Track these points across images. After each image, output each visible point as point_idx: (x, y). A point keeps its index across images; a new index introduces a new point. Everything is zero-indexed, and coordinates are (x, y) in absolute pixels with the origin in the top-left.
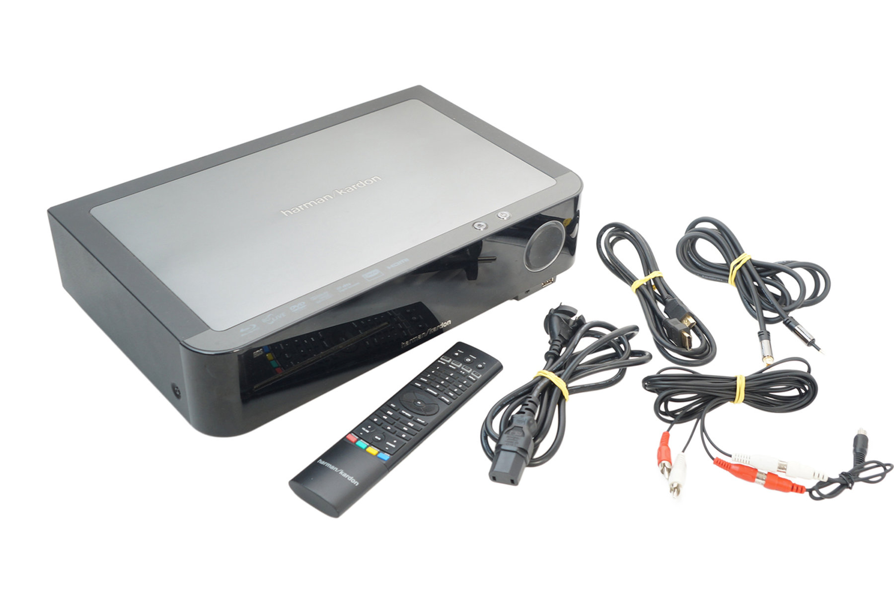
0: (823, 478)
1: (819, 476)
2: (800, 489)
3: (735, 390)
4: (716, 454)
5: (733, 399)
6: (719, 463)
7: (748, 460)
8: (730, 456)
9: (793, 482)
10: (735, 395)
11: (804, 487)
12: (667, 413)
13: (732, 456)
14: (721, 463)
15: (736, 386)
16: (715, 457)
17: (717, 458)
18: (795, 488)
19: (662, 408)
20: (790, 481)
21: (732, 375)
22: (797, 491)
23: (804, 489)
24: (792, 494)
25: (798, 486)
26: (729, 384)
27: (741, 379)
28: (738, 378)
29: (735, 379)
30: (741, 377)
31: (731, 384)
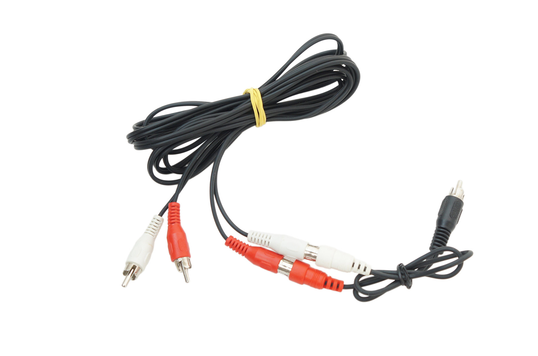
0: (365, 270)
1: (359, 268)
2: (335, 284)
3: (252, 112)
4: (229, 231)
5: (254, 123)
6: (232, 243)
7: (267, 240)
8: (246, 235)
9: (329, 275)
10: (254, 118)
11: (343, 282)
12: (167, 170)
13: (248, 235)
14: (235, 244)
15: (251, 106)
16: (228, 236)
17: (231, 237)
18: (329, 282)
19: (162, 165)
20: (324, 274)
22: (331, 287)
23: (341, 286)
24: (326, 291)
25: (333, 281)
26: (241, 107)
27: (254, 94)
28: (250, 94)
29: (246, 98)
30: (253, 92)
31: (243, 106)
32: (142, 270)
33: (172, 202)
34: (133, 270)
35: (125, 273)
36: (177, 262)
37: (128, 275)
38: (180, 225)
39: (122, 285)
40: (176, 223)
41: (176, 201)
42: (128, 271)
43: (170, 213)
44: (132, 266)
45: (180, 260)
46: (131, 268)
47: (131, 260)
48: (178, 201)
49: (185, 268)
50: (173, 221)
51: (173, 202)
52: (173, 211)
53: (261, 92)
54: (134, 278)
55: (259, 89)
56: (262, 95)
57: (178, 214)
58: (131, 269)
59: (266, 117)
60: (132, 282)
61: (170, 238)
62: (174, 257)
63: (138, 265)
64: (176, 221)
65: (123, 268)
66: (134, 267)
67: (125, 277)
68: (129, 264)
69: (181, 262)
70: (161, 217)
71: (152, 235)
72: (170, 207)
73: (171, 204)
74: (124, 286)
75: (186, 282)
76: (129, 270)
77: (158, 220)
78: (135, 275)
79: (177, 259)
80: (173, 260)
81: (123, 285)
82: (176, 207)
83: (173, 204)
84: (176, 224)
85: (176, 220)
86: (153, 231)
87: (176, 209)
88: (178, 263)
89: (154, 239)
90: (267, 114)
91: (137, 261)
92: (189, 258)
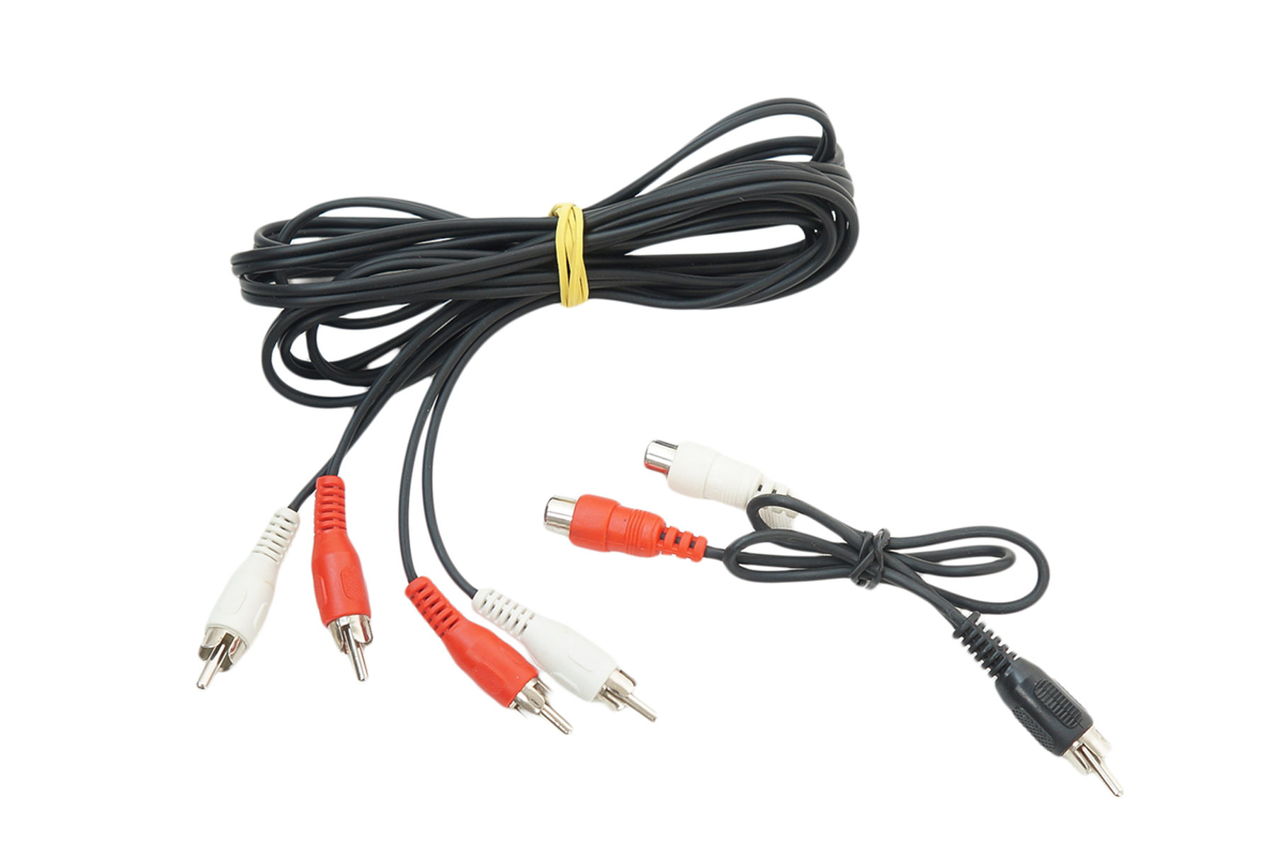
5: (555, 298)
10: (558, 283)
15: (554, 253)
21: (536, 210)
26: (526, 249)
27: (569, 221)
28: (558, 217)
29: (547, 227)
30: (569, 216)
31: (532, 248)
32: (246, 646)
33: (325, 474)
34: (223, 647)
35: (205, 653)
36: (338, 626)
37: (212, 659)
38: (346, 533)
39: (198, 684)
40: (335, 527)
41: (336, 473)
42: (213, 648)
43: (319, 503)
44: (223, 637)
45: (343, 621)
46: (221, 640)
47: (219, 621)
48: (342, 473)
49: (358, 644)
50: (327, 523)
51: (329, 475)
52: (327, 499)
53: (588, 221)
54: (226, 665)
55: (583, 210)
56: (587, 230)
57: (340, 504)
58: (219, 643)
59: (589, 286)
60: (221, 676)
61: (319, 567)
62: (328, 616)
63: (238, 632)
64: (335, 523)
65: (200, 641)
66: (227, 640)
67: (202, 663)
68: (212, 630)
69: (346, 628)
70: (294, 512)
71: (274, 559)
72: (321, 487)
73: (323, 480)
74: (202, 688)
75: (359, 679)
76: (214, 645)
77: (288, 519)
78: (229, 659)
79: (337, 618)
80: (328, 621)
81: (200, 685)
82: (335, 487)
83: (329, 479)
84: (336, 530)
85: (334, 520)
86: (276, 550)
87: (337, 494)
88: (340, 628)
89: (277, 568)
90: (592, 279)
91: (234, 624)
92: (366, 617)
